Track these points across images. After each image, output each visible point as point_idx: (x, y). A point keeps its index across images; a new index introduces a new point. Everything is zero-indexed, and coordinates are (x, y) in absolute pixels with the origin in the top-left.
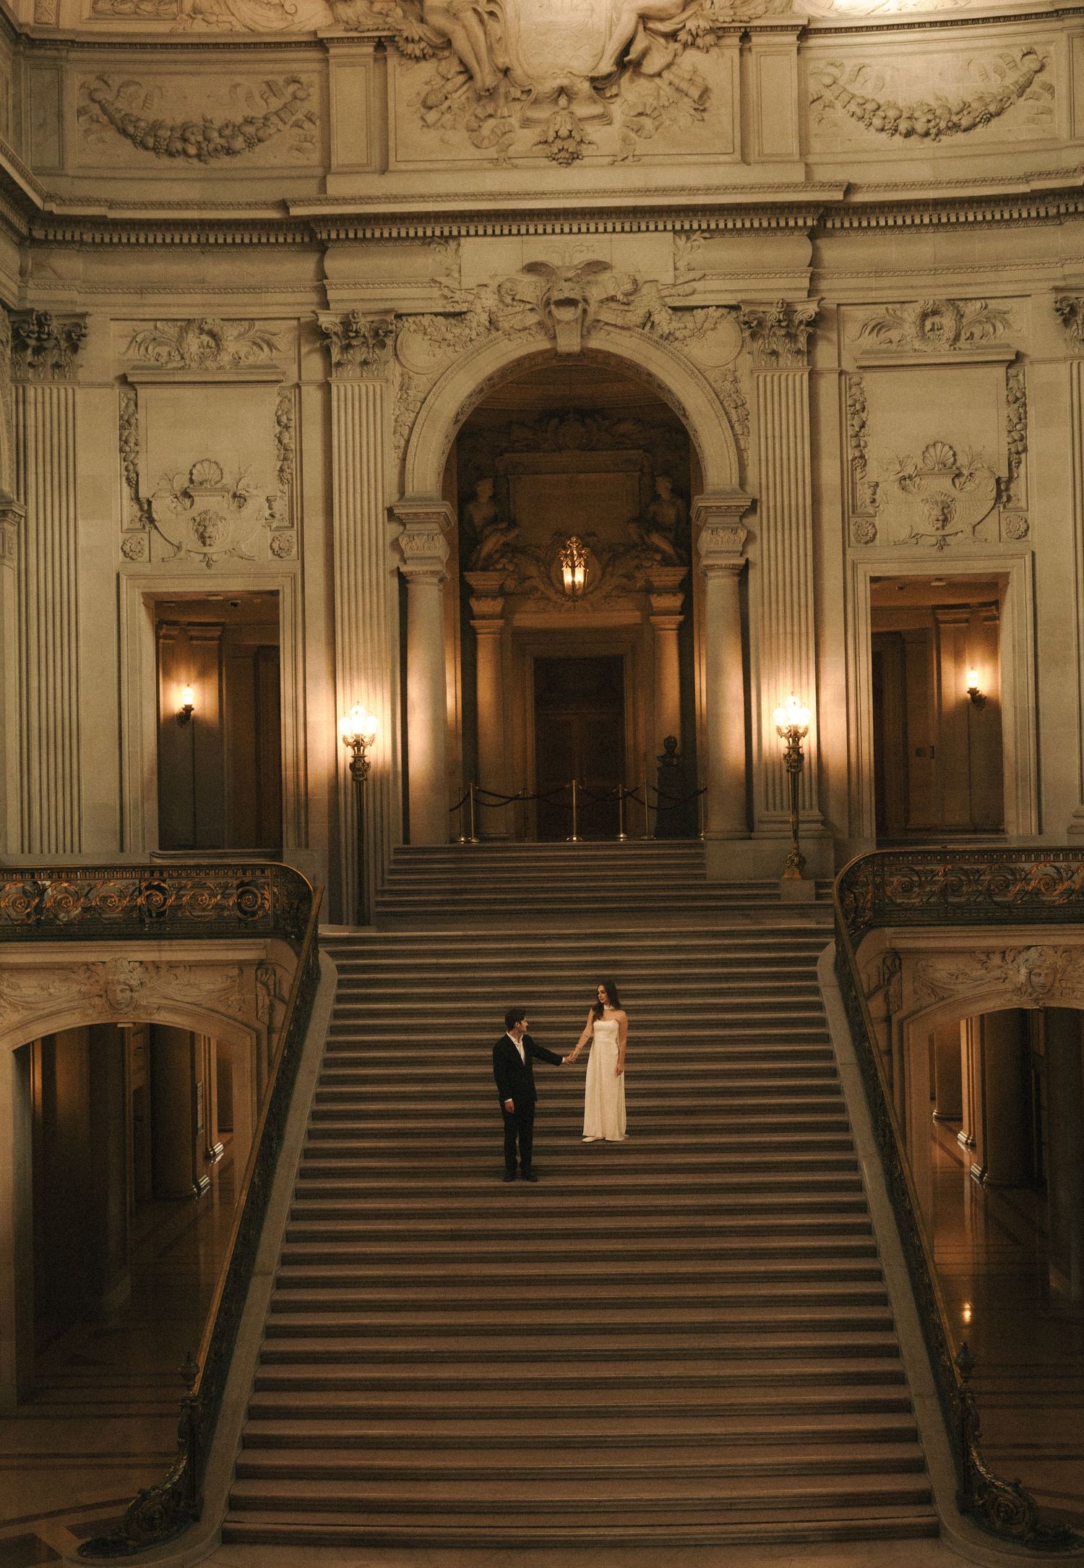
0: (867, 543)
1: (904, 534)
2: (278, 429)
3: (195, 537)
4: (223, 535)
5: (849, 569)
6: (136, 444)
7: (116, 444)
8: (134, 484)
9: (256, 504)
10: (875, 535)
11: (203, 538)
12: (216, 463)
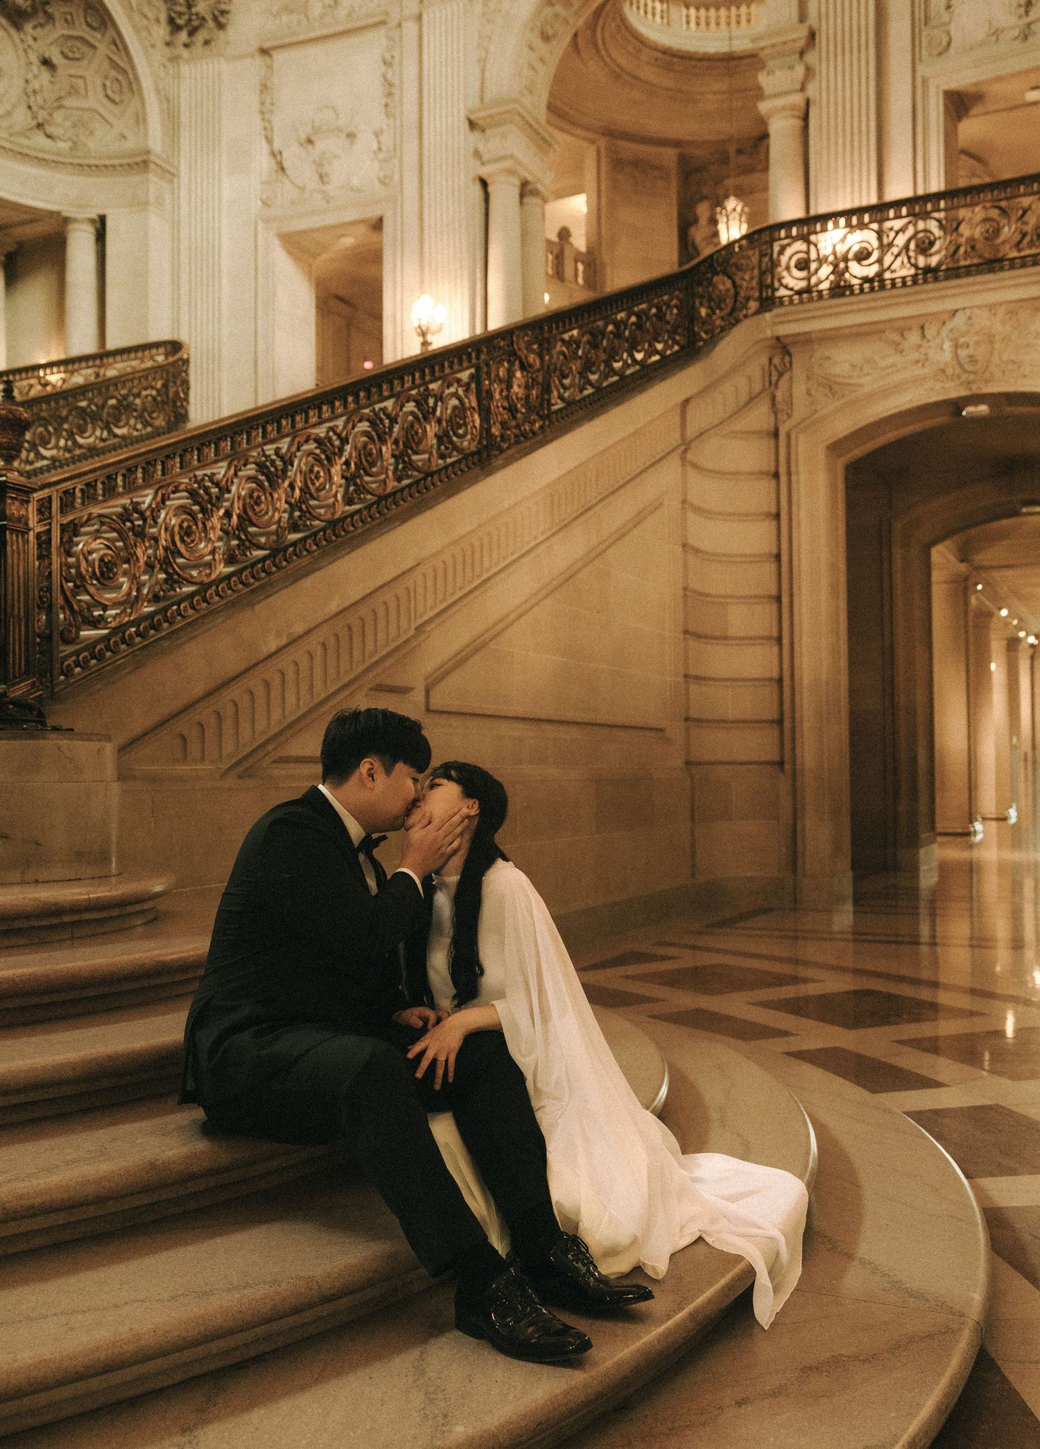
0: (940, 54)
1: (980, 35)
2: (383, 68)
3: (316, 177)
4: (339, 172)
5: (918, 86)
6: (272, 104)
7: (256, 105)
8: (269, 140)
9: (366, 141)
10: (949, 44)
11: (322, 177)
12: (333, 108)
